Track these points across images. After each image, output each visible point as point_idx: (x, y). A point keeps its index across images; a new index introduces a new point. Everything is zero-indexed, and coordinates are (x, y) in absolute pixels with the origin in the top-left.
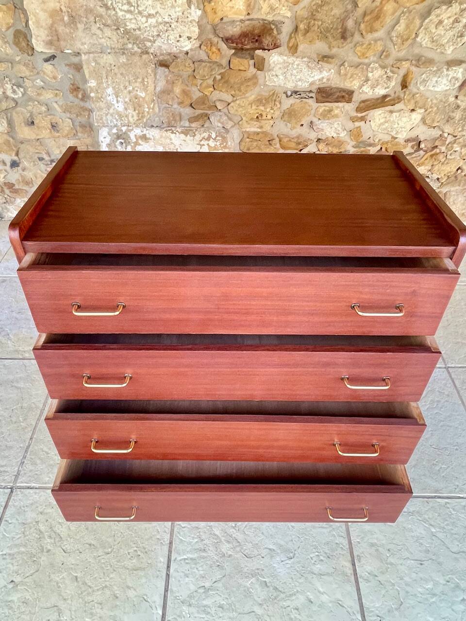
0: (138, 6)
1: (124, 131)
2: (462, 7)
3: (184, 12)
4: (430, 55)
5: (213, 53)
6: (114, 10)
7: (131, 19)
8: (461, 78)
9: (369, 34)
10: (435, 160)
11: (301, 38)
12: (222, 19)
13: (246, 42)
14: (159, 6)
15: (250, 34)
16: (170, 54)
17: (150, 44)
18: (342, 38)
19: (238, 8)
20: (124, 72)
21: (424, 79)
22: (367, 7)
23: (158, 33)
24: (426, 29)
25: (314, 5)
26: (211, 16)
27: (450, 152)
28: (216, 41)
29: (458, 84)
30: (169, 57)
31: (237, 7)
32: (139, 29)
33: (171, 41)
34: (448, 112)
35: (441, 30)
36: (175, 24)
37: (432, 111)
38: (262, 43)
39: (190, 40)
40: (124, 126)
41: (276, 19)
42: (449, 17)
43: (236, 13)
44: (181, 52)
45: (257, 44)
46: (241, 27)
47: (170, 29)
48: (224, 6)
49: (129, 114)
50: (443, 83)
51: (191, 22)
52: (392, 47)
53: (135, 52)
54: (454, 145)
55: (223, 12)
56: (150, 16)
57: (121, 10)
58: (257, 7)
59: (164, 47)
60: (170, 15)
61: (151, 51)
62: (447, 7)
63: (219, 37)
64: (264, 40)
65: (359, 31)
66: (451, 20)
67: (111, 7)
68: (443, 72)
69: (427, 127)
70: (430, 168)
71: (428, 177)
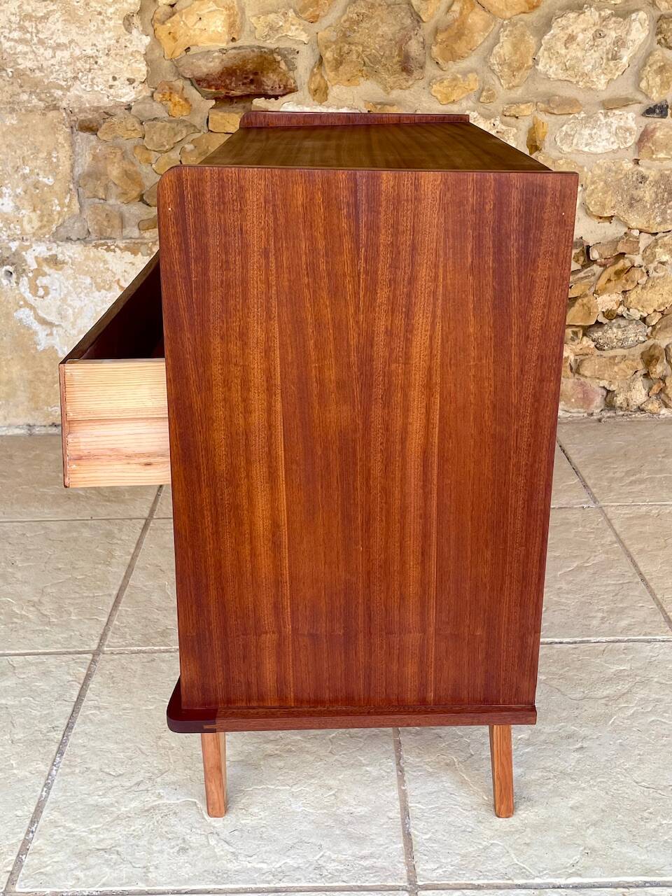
0: (38, 32)
1: (13, 250)
2: (603, 14)
3: (119, 38)
4: (568, 92)
5: (175, 105)
7: (26, 53)
8: (635, 129)
9: (451, 62)
10: (627, 281)
11: (332, 74)
12: (188, 49)
13: (233, 85)
14: (74, 30)
15: (238, 71)
16: (97, 109)
17: (60, 93)
18: (403, 71)
19: (213, 31)
20: (14, 142)
21: (566, 132)
22: (438, 20)
23: (75, 75)
24: (550, 49)
25: (345, 22)
26: (168, 45)
27: (651, 267)
28: (181, 86)
29: (632, 140)
30: (96, 115)
31: (213, 29)
32: (41, 69)
33: (98, 86)
34: (628, 189)
35: (574, 51)
36: (105, 58)
37: (596, 188)
38: (262, 84)
39: (133, 85)
40: (14, 240)
41: (282, 45)
42: (585, 30)
43: (211, 40)
44: (118, 105)
45: (253, 87)
46: (222, 60)
47: (96, 66)
48: (189, 29)
49: (24, 216)
50: (603, 137)
51: (132, 54)
52: (497, 82)
53: (34, 106)
54: (657, 250)
55: (188, 38)
56: (59, 46)
57: (9, 40)
58: (247, 28)
59: (86, 97)
60: (95, 45)
61: (64, 104)
62: (577, 14)
63: (186, 78)
64: (265, 79)
65: (432, 59)
66: (590, 34)
68: (599, 119)
69: (596, 221)
70: (621, 298)
71: (622, 316)
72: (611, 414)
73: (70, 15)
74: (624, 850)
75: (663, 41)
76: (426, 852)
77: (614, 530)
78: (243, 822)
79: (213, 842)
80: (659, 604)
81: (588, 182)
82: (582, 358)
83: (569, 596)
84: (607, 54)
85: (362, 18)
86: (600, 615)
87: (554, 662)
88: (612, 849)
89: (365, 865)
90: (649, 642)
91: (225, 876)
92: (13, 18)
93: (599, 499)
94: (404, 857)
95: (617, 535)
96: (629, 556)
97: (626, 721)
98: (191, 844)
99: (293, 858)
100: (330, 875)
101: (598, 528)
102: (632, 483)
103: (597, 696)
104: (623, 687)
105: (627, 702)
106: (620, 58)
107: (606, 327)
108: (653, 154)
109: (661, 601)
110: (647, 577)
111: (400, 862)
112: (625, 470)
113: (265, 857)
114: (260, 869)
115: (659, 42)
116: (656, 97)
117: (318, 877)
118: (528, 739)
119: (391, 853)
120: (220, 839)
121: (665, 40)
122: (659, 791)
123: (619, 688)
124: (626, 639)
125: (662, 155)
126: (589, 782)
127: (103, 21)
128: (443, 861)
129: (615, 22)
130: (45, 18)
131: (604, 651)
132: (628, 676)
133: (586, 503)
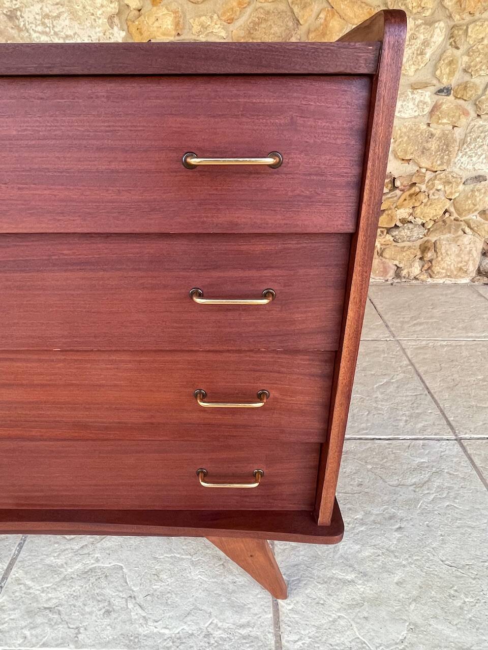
0: (54, 26)
2: (417, 22)
3: (106, 32)
6: (28, 32)
8: (430, 103)
10: (416, 200)
12: (150, 41)
14: (77, 26)
19: (165, 28)
22: (310, 25)
25: (250, 23)
26: (136, 37)
27: (431, 192)
29: (427, 110)
31: (165, 26)
34: (422, 142)
37: (402, 141)
43: (164, 34)
48: (150, 27)
50: (410, 107)
54: (435, 182)
55: (149, 33)
56: (67, 36)
57: (35, 32)
58: (187, 27)
60: (91, 37)
67: (24, 28)
68: (408, 95)
69: (400, 162)
70: (411, 211)
71: (411, 222)
72: (398, 280)
73: (73, 15)
74: (440, 627)
75: (453, 43)
76: (289, 623)
77: (407, 357)
78: (154, 587)
79: (130, 606)
80: (441, 411)
81: (398, 137)
82: (384, 247)
83: (383, 403)
84: (417, 50)
85: (261, 21)
86: (404, 418)
87: (376, 454)
88: (430, 625)
89: (243, 633)
90: (438, 440)
91: (136, 640)
92: (37, 17)
93: (396, 335)
94: (272, 627)
95: (409, 360)
96: (419, 375)
97: (429, 505)
98: (114, 607)
99: (189, 625)
100: (216, 644)
101: (397, 355)
102: (414, 325)
103: (408, 483)
104: (425, 476)
105: (428, 489)
106: (425, 54)
107: (400, 229)
108: (439, 119)
109: (443, 408)
110: (432, 391)
111: (269, 632)
112: (410, 316)
113: (168, 623)
114: (164, 634)
115: (451, 44)
116: (445, 82)
117: (207, 645)
118: (362, 519)
119: (263, 623)
120: (136, 603)
121: (455, 42)
122: (460, 570)
123: (422, 477)
124: (423, 437)
125: (445, 121)
126: (407, 559)
127: (95, 20)
128: (302, 632)
129: (424, 28)
130: (58, 16)
131: (409, 446)
132: (427, 467)
133: (388, 337)
